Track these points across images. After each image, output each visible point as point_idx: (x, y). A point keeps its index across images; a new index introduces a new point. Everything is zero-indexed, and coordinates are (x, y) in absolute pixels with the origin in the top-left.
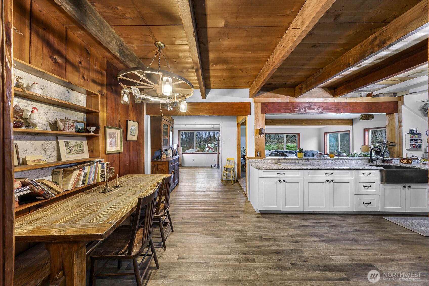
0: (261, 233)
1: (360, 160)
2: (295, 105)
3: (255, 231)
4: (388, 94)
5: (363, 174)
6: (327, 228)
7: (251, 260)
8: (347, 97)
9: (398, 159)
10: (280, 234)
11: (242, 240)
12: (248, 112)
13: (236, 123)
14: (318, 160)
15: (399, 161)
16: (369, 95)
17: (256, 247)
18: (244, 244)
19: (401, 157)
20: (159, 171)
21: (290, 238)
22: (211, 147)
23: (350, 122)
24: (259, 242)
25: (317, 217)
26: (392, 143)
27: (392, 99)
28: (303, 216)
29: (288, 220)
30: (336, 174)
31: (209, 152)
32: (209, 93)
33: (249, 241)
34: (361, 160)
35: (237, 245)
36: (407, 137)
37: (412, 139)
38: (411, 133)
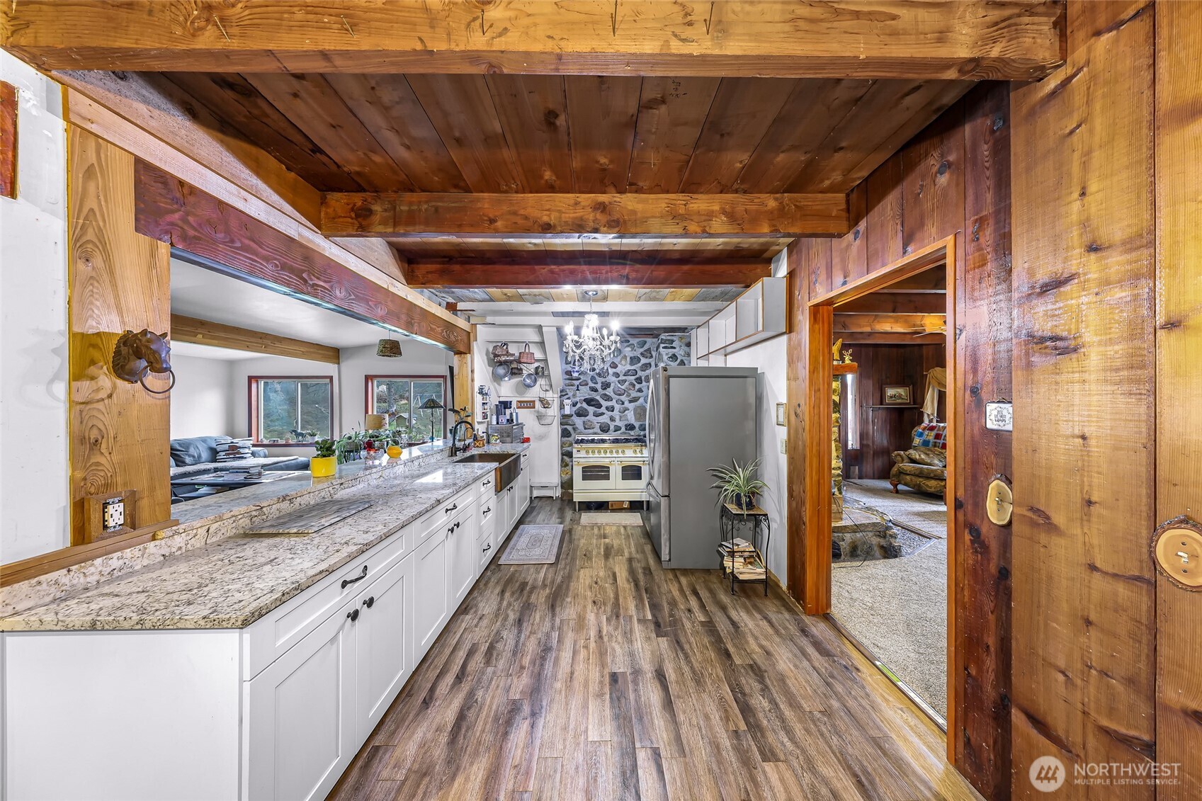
2: (318, 264)
5: (483, 484)
16: (451, 307)
23: (335, 354)
36: (478, 399)
37: (483, 404)
38: (481, 392)
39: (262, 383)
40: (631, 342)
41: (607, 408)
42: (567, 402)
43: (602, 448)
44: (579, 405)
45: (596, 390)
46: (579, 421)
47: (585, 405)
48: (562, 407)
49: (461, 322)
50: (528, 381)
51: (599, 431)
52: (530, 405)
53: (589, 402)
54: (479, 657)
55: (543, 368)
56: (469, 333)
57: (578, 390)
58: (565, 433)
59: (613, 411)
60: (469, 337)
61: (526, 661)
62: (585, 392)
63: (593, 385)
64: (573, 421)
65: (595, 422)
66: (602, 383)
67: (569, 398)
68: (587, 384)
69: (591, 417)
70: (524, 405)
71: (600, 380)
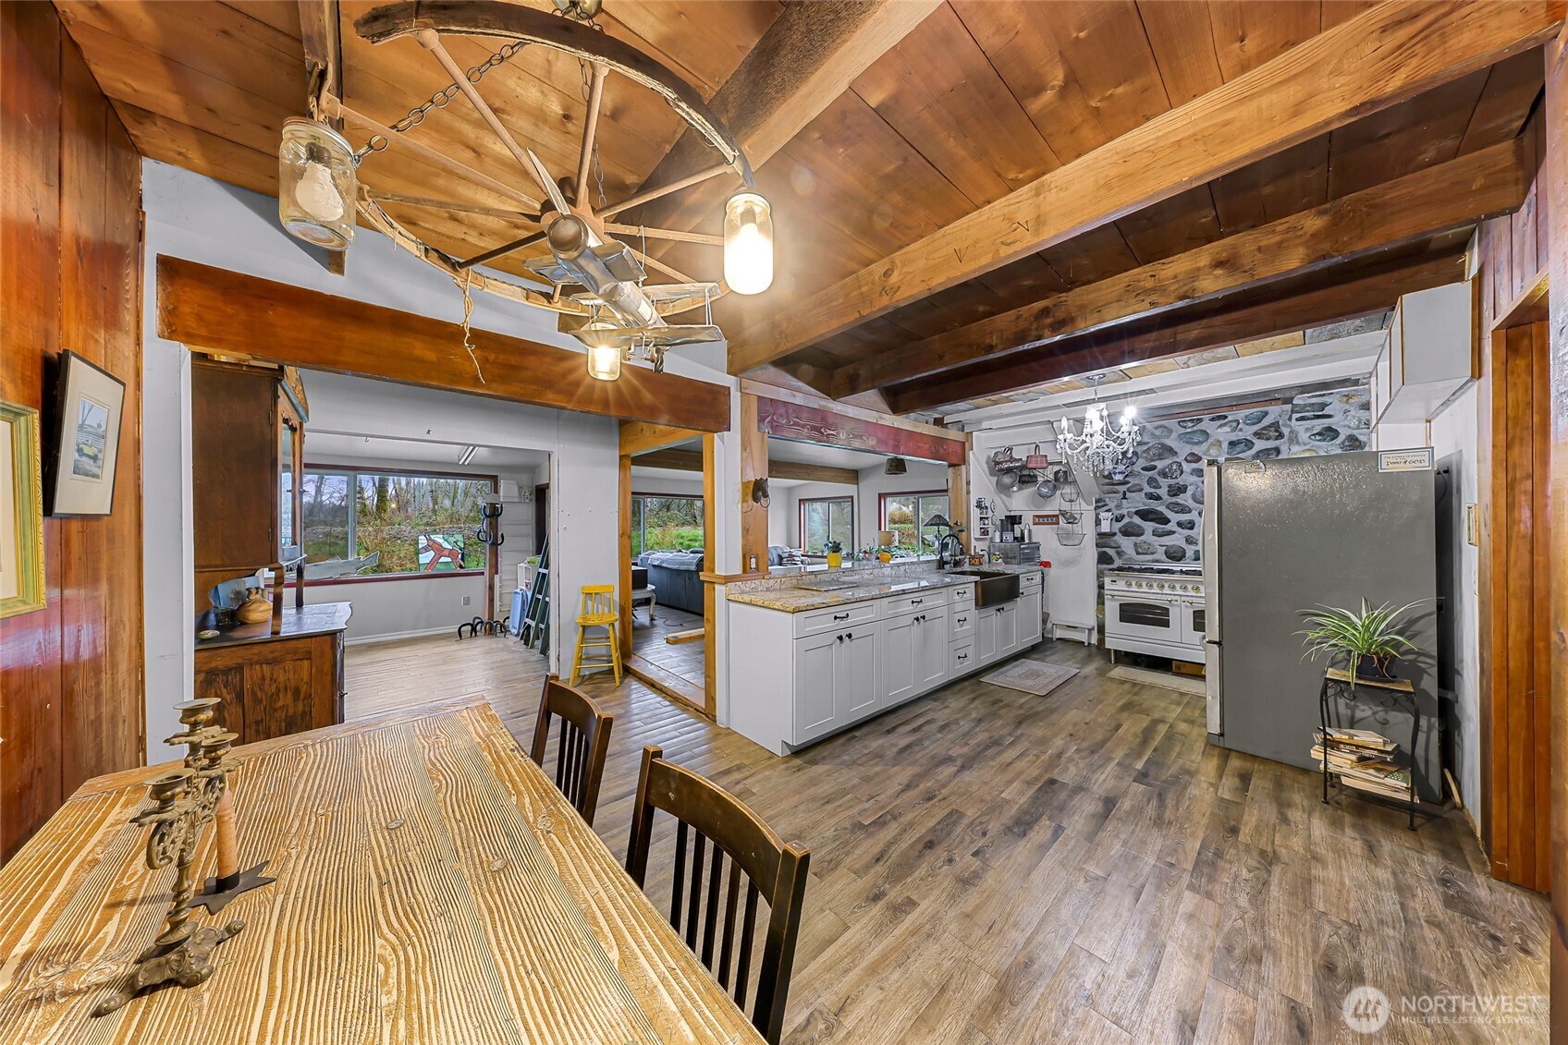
0: (851, 812)
2: (830, 420)
3: (831, 816)
6: (939, 735)
7: (902, 904)
10: (890, 792)
11: (830, 862)
12: (721, 422)
13: (617, 453)
15: (968, 561)
16: (938, 422)
17: (878, 860)
18: (842, 870)
20: (257, 701)
21: (911, 793)
22: (446, 545)
23: (853, 475)
24: (870, 841)
25: (903, 715)
28: (880, 724)
29: (865, 747)
31: (440, 569)
33: (847, 854)
34: (928, 564)
35: (831, 885)
36: (975, 513)
37: (981, 518)
38: (979, 506)
40: (1230, 418)
41: (1180, 524)
42: (1103, 515)
43: (1166, 581)
44: (1126, 520)
45: (1158, 498)
46: (1127, 544)
47: (1137, 520)
48: (1098, 522)
49: (953, 434)
50: (1044, 490)
51: (1164, 558)
52: (1051, 520)
53: (1145, 515)
54: (934, 727)
55: (1065, 472)
56: (964, 443)
57: (1124, 498)
58: (1104, 559)
59: (1192, 528)
60: (963, 447)
61: (973, 742)
62: (1138, 501)
63: (1153, 490)
64: (1115, 542)
65: (1156, 544)
66: (1170, 486)
67: (1108, 511)
68: (1141, 490)
69: (1148, 537)
70: (1040, 520)
71: (1164, 483)
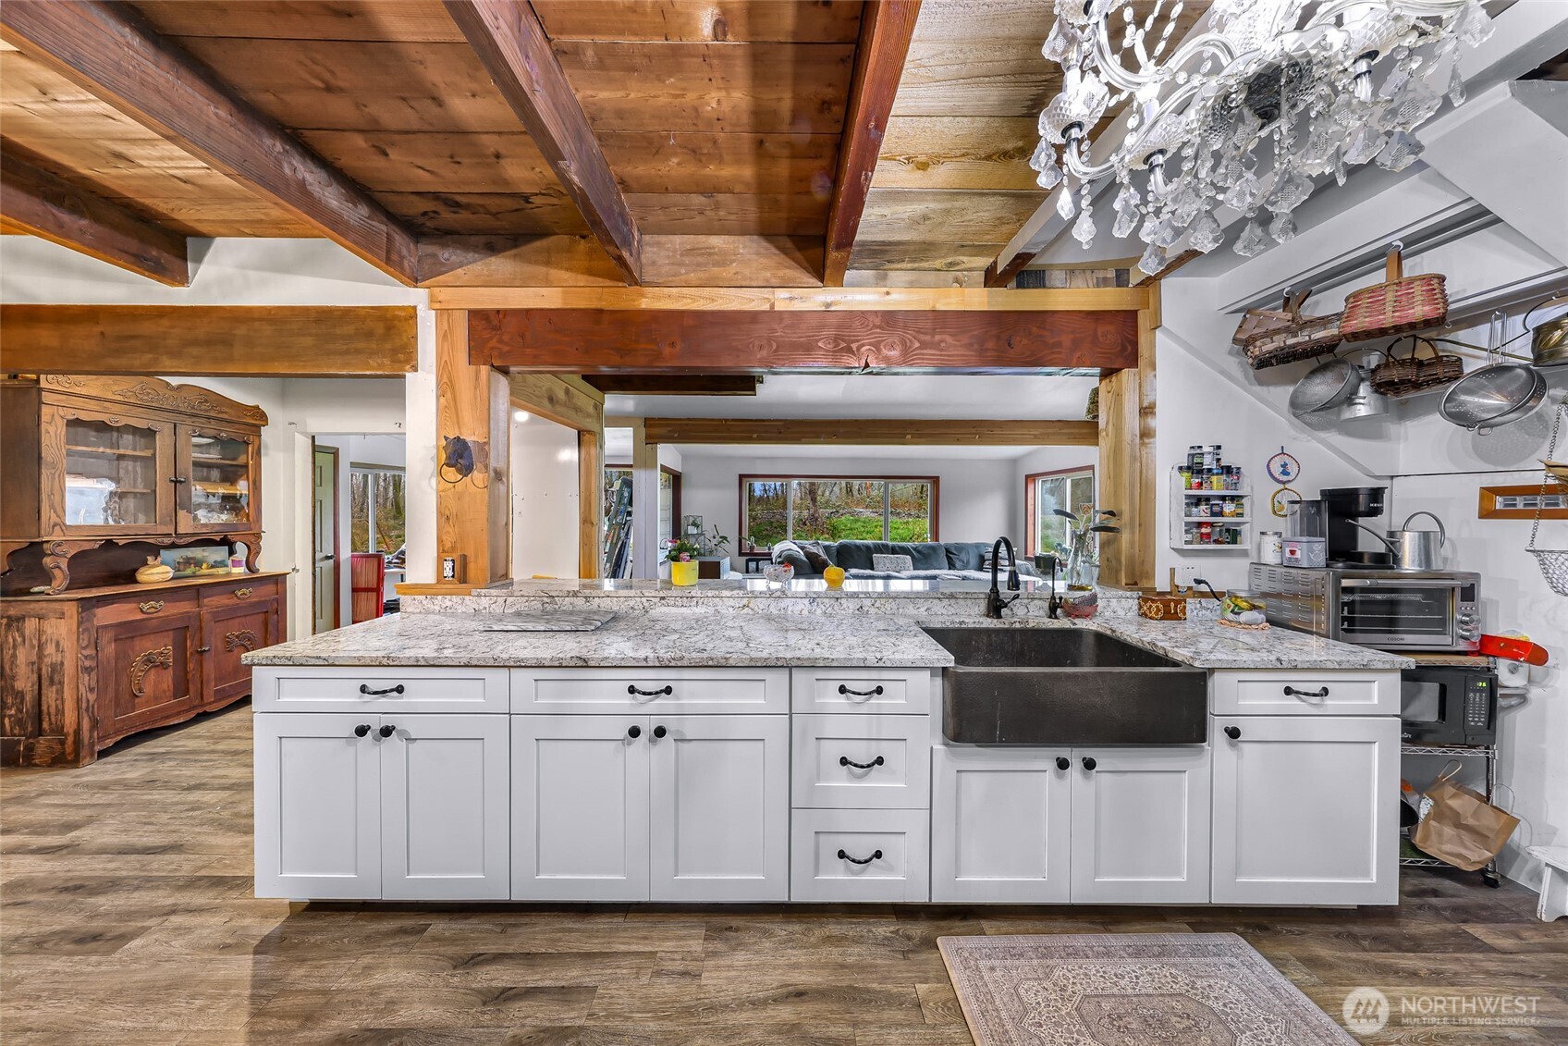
1: (946, 602)
4: (1088, 273)
5: (843, 690)
8: (888, 282)
9: (1129, 594)
14: (745, 601)
15: (1134, 604)
19: (1145, 584)
26: (1112, 513)
27: (1110, 298)
30: (696, 693)
32: (206, 259)
34: (953, 601)
38: (1193, 465)
39: (1039, 483)
